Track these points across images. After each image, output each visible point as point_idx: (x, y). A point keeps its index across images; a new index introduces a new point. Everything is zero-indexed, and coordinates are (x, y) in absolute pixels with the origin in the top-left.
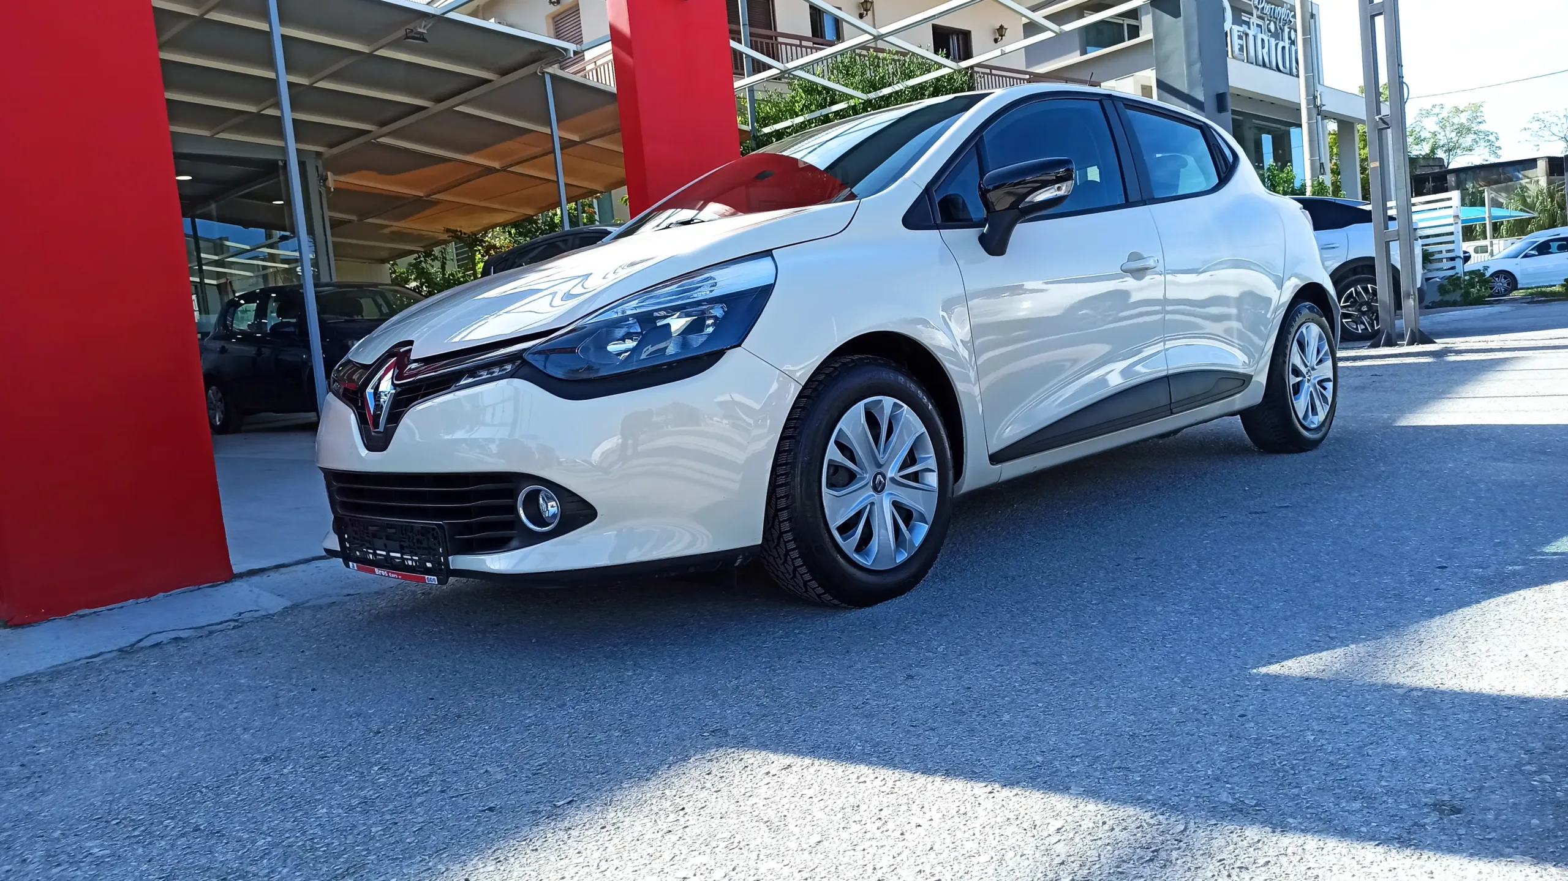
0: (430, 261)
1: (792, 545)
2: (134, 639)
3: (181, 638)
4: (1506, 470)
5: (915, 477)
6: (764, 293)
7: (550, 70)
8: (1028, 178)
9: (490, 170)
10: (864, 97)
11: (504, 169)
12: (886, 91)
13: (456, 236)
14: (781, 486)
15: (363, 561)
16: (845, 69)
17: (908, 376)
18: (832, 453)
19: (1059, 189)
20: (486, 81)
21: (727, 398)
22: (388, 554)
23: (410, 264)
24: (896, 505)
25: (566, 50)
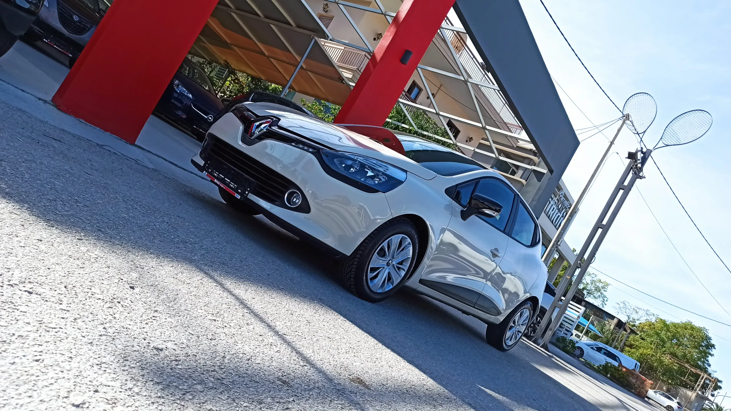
0: (208, 66)
1: (356, 263)
2: (102, 144)
3: (116, 154)
4: (560, 394)
5: (399, 268)
6: (400, 182)
7: (316, 38)
8: (486, 203)
9: (263, 54)
10: (417, 129)
11: (268, 57)
12: (425, 133)
13: (227, 65)
14: (366, 243)
15: (211, 174)
16: (418, 114)
17: (418, 237)
18: (385, 244)
19: (494, 213)
20: (289, 24)
21: (363, 205)
22: (224, 178)
23: (199, 62)
24: (389, 273)
25: (328, 36)
